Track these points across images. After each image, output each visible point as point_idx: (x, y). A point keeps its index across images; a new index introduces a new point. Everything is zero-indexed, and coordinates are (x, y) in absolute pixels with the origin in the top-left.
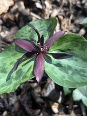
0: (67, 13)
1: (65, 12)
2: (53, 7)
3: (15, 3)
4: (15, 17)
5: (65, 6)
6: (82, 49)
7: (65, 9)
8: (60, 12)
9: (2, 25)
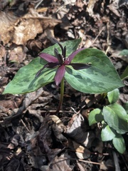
0: (104, 45)
1: (101, 43)
2: (87, 37)
3: (44, 31)
4: (43, 44)
5: (100, 38)
6: (102, 64)
7: (101, 40)
8: (95, 43)
9: (27, 53)
